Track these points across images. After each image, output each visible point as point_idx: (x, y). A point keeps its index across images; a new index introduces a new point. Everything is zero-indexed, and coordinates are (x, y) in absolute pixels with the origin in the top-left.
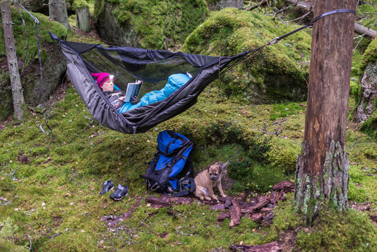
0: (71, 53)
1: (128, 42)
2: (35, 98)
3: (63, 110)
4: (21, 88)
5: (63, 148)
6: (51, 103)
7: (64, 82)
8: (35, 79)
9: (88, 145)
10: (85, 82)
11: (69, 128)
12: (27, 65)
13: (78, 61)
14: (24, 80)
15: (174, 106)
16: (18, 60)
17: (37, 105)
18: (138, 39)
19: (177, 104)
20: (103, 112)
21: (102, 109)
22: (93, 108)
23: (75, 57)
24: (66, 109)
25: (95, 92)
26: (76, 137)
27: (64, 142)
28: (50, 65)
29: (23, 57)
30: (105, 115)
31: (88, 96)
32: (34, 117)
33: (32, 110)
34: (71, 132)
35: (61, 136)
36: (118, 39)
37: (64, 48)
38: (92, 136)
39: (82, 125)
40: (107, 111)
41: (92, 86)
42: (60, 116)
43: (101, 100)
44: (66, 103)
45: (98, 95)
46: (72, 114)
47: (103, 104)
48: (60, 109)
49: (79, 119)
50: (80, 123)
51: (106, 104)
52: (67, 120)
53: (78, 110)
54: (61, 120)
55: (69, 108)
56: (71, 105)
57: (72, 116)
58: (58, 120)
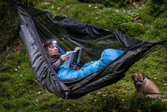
0: (25, 15)
3: (17, 63)
5: (10, 102)
6: (7, 54)
9: (33, 102)
10: (33, 45)
11: (19, 83)
15: (101, 79)
19: (104, 78)
24: (19, 62)
25: (40, 55)
26: (24, 92)
27: (13, 97)
28: (9, 18)
34: (20, 86)
35: (10, 90)
38: (39, 93)
39: (32, 81)
41: (38, 50)
42: (12, 69)
43: (44, 63)
44: (21, 56)
45: (42, 59)
46: (24, 68)
47: (45, 67)
48: (14, 62)
49: (29, 74)
50: (30, 78)
51: (48, 68)
52: (18, 75)
53: (30, 65)
54: (13, 73)
55: (23, 62)
56: (24, 59)
57: (24, 71)
58: (11, 74)
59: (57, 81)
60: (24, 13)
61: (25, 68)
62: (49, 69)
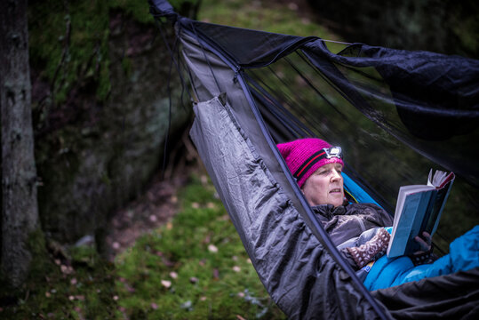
0: (212, 65)
1: (413, 27)
2: (73, 214)
3: (164, 262)
4: (31, 174)
7: (176, 164)
8: (82, 147)
10: (251, 169)
12: (62, 96)
13: (235, 94)
14: (46, 148)
16: (33, 80)
17: (77, 238)
18: (453, 19)
20: (311, 281)
21: (308, 269)
22: (274, 266)
23: (225, 77)
24: (174, 259)
25: (285, 206)
28: (137, 102)
29: (49, 71)
30: (316, 290)
31: (260, 221)
32: (66, 281)
33: (60, 256)
36: (374, 15)
37: (191, 47)
40: (323, 277)
41: (275, 186)
42: (151, 282)
43: (305, 235)
44: (177, 237)
45: (296, 218)
46: (193, 279)
47: (310, 251)
48: (156, 257)
49: (217, 298)
50: (219, 312)
51: (321, 254)
52: (176, 301)
53: (217, 268)
54: (156, 297)
55: (187, 257)
56: (193, 246)
57: (195, 287)
58: (146, 298)
59: (366, 301)
60: (211, 58)
61: (197, 276)
62: (327, 257)
